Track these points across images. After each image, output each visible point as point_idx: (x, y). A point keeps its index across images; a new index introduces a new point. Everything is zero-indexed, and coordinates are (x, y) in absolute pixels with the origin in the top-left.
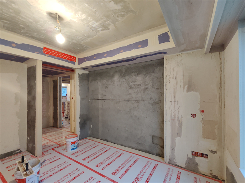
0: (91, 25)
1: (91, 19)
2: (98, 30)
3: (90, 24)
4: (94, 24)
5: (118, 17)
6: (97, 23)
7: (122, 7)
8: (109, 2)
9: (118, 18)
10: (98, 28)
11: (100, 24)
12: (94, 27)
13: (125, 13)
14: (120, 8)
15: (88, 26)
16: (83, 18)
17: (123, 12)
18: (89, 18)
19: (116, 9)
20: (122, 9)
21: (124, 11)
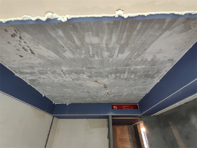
0: (124, 78)
1: (119, 74)
2: (132, 78)
3: (122, 78)
4: (124, 76)
5: (135, 59)
6: (125, 74)
7: (130, 51)
8: (117, 57)
9: (137, 60)
10: (130, 77)
11: (128, 73)
12: (127, 78)
13: (138, 52)
14: (129, 53)
15: (122, 80)
16: (114, 77)
17: (134, 53)
18: (117, 74)
19: (128, 56)
20: (131, 52)
21: (136, 51)
